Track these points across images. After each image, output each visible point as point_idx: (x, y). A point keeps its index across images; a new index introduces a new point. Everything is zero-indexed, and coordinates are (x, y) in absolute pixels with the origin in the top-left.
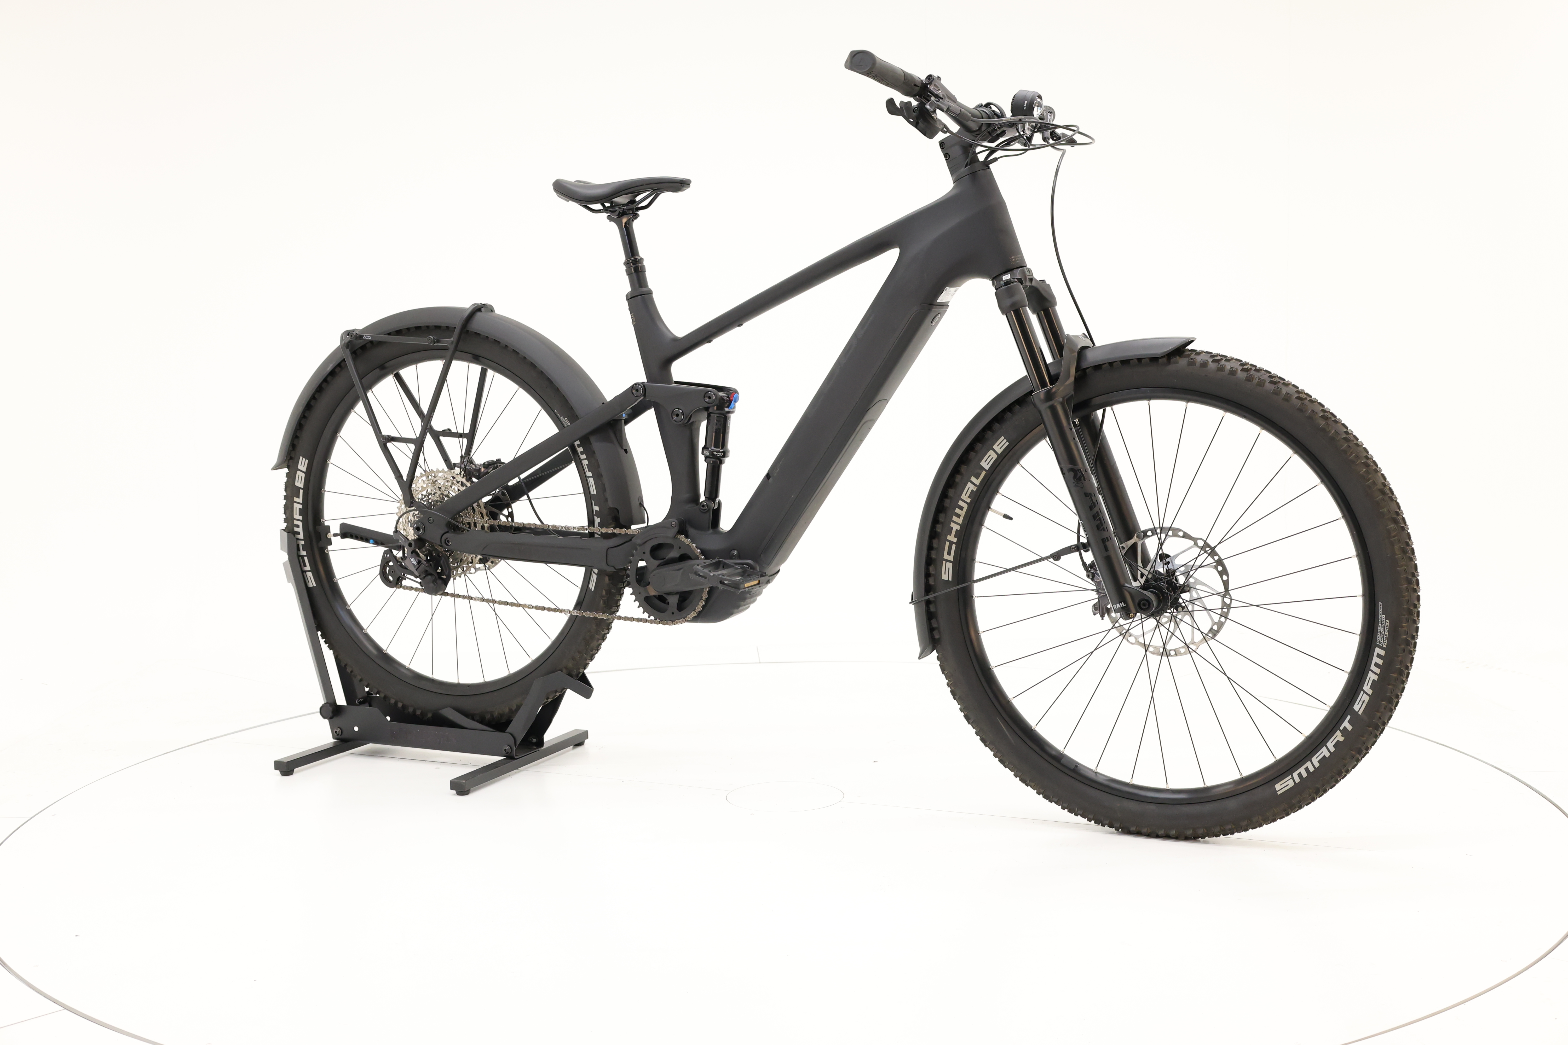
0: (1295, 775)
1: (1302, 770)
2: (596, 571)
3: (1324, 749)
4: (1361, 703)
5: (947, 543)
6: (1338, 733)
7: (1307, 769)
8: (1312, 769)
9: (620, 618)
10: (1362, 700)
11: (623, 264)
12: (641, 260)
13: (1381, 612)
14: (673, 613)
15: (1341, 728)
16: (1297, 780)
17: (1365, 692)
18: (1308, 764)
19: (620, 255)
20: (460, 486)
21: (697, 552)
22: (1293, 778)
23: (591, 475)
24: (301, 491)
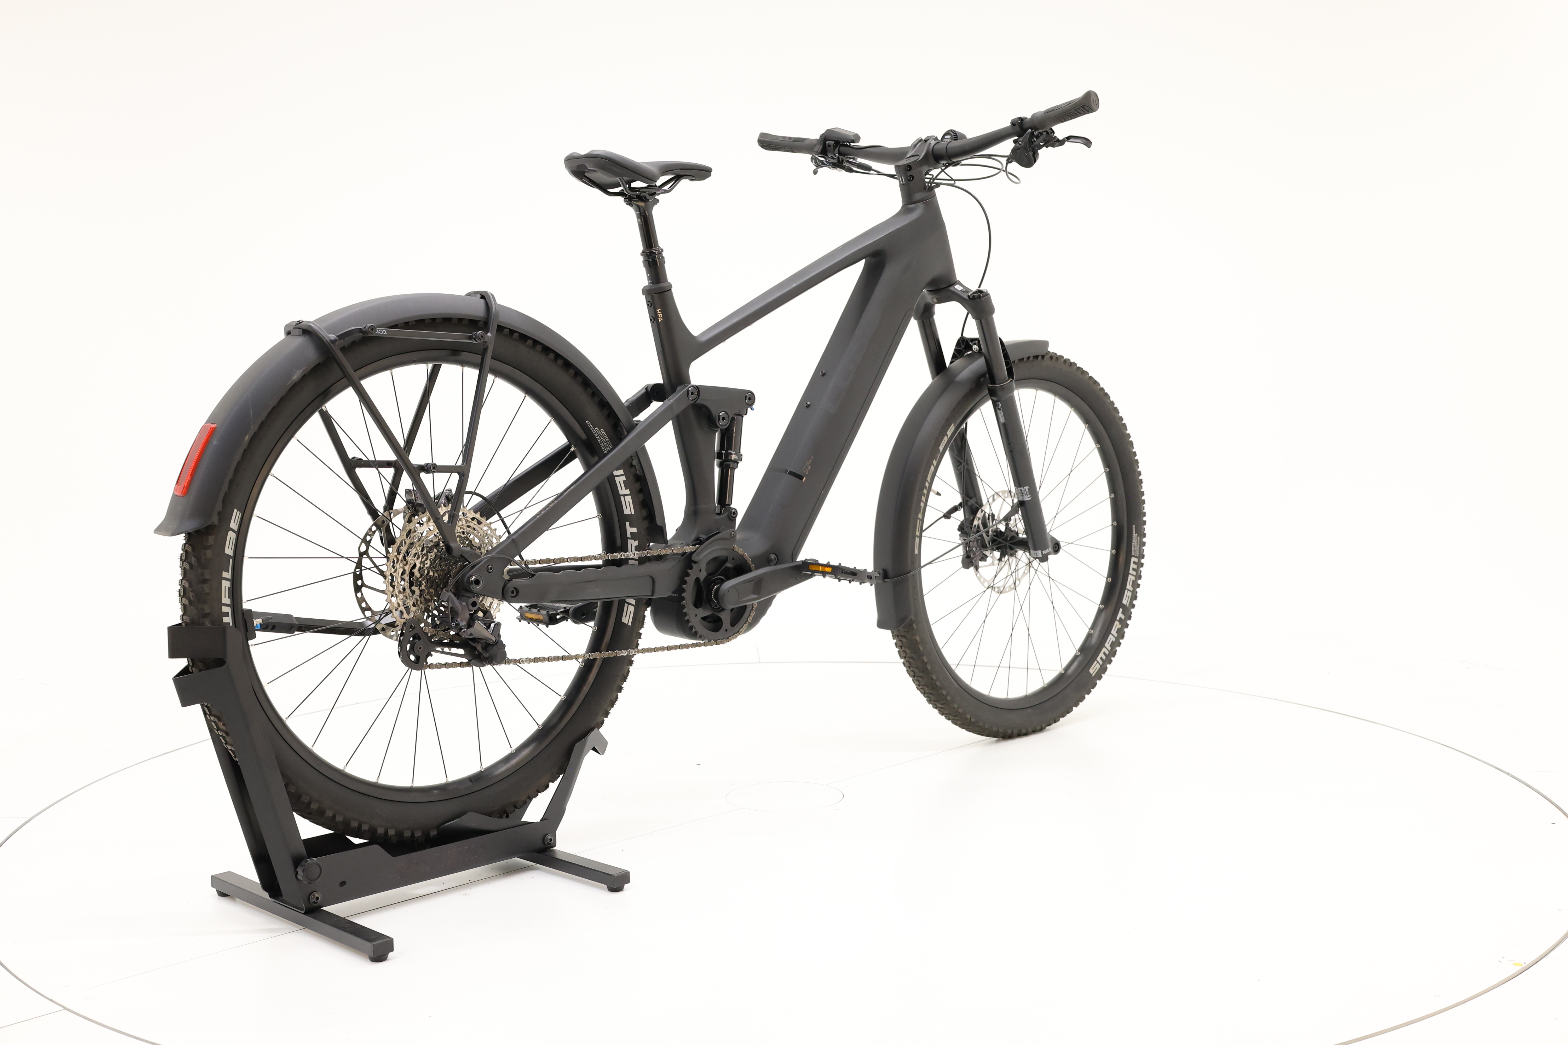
0: (1098, 659)
1: (1101, 655)
2: (633, 602)
3: (1111, 636)
4: (1127, 598)
5: (918, 520)
6: (1117, 623)
7: (1104, 653)
8: (1107, 653)
9: (644, 651)
10: (1128, 596)
11: (640, 255)
12: (660, 252)
13: (1134, 531)
14: (726, 630)
15: (1118, 618)
16: (1101, 663)
17: (1128, 590)
18: (1104, 650)
19: (637, 245)
20: (476, 523)
21: (750, 561)
22: (1098, 662)
23: (629, 493)
24: (231, 560)
